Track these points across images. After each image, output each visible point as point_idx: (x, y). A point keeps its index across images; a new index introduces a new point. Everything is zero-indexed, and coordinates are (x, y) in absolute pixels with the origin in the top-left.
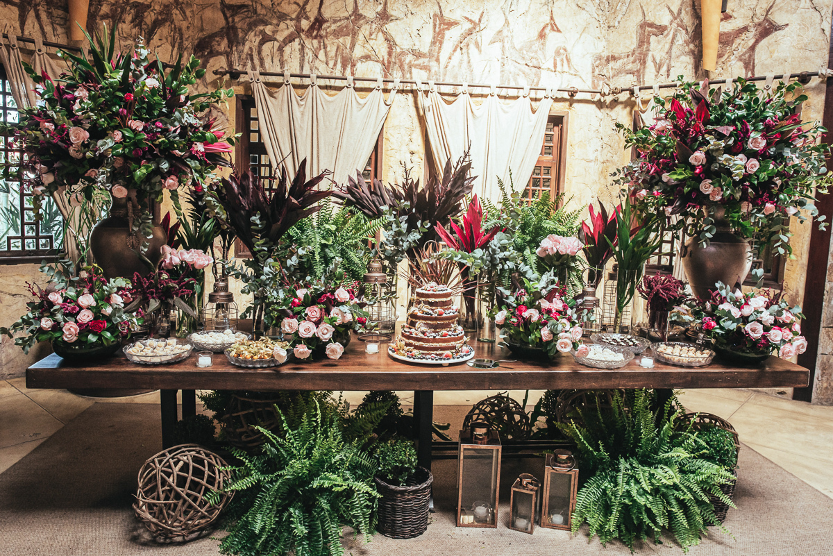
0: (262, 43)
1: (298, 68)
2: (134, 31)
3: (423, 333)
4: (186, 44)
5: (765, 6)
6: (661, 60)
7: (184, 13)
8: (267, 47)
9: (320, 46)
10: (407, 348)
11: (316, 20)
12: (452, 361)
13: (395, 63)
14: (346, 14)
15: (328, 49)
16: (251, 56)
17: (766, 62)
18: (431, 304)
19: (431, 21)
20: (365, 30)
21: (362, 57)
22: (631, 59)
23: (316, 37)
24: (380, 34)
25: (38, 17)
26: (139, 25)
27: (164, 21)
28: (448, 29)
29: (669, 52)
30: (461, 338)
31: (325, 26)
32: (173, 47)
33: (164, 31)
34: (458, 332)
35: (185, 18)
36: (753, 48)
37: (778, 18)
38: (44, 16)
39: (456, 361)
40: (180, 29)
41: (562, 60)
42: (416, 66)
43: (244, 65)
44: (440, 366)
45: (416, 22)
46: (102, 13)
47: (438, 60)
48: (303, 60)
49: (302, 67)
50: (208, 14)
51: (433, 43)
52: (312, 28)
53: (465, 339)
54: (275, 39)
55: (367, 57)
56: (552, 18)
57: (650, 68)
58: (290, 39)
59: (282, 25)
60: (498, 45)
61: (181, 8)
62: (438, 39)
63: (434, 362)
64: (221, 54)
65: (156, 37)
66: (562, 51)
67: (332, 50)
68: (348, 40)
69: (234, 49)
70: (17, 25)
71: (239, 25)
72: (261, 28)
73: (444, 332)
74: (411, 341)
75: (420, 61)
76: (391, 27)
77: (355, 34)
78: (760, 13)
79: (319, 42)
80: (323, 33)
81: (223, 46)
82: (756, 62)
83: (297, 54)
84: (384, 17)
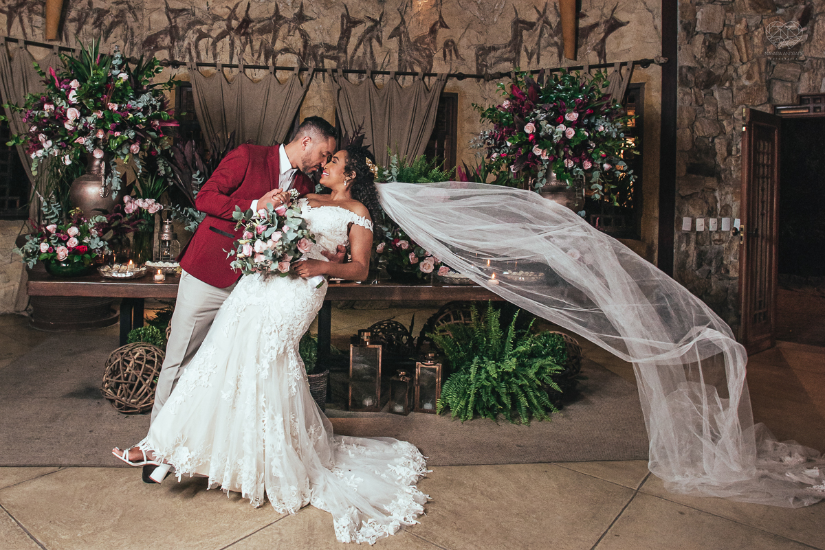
0: (199, 39)
1: (228, 59)
2: (95, 31)
4: (136, 40)
5: (611, 7)
6: (532, 50)
7: (135, 15)
8: (202, 43)
9: (247, 41)
11: (244, 20)
13: (309, 55)
14: (268, 16)
15: (254, 43)
16: (190, 49)
17: (614, 51)
19: (339, 21)
20: (283, 31)
21: (282, 50)
22: (508, 49)
23: (243, 35)
24: (297, 31)
25: (21, 21)
26: (100, 26)
27: (119, 22)
28: (354, 27)
29: (538, 44)
31: (251, 25)
32: (126, 43)
33: (118, 31)
35: (137, 20)
36: (603, 40)
37: (622, 16)
38: (26, 20)
40: (132, 29)
41: (450, 51)
42: (327, 57)
43: (184, 57)
45: (327, 22)
46: (70, 17)
47: (345, 52)
48: (233, 53)
49: (231, 58)
50: (155, 16)
51: (341, 38)
52: (240, 27)
54: (210, 36)
55: (286, 50)
56: (441, 17)
57: (524, 60)
58: (222, 36)
59: (216, 25)
60: (395, 40)
61: (134, 13)
62: (346, 34)
64: (165, 48)
65: (112, 35)
66: (450, 43)
67: (257, 45)
68: (270, 37)
69: (176, 44)
70: (5, 28)
71: (180, 25)
72: (198, 27)
75: (330, 53)
76: (305, 26)
77: (276, 32)
78: (607, 11)
79: (246, 39)
80: (249, 31)
81: (167, 41)
82: (607, 51)
83: (228, 49)
84: (301, 18)
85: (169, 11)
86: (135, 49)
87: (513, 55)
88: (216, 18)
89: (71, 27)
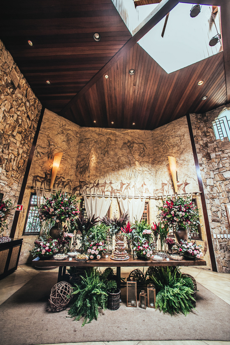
0: (86, 188)
1: (93, 193)
2: (62, 186)
3: (118, 253)
4: (72, 188)
6: (167, 190)
8: (87, 189)
9: (98, 189)
10: (114, 256)
11: (97, 184)
12: (124, 259)
13: (113, 192)
14: (103, 183)
16: (84, 191)
17: (188, 190)
18: (119, 246)
19: (120, 184)
20: (107, 186)
22: (161, 190)
23: (97, 187)
24: (110, 186)
25: (44, 184)
26: (63, 185)
27: (68, 184)
28: (124, 185)
30: (126, 254)
31: (99, 185)
33: (67, 186)
34: (125, 252)
35: (72, 184)
36: (184, 188)
37: (188, 182)
38: (45, 184)
39: (125, 259)
40: (71, 186)
42: (117, 192)
43: (83, 193)
44: (122, 261)
45: (117, 184)
47: (122, 191)
48: (95, 191)
49: (94, 193)
50: (76, 183)
51: (121, 188)
52: (96, 185)
53: (127, 254)
54: (89, 188)
55: (107, 191)
57: (165, 192)
58: (92, 187)
59: (91, 185)
60: (134, 188)
61: (71, 182)
62: (122, 187)
63: (120, 260)
64: (78, 190)
65: (66, 187)
66: (147, 189)
67: (100, 189)
68: (104, 187)
69: (81, 189)
70: (40, 186)
71: (82, 185)
72: (86, 185)
73: (122, 252)
74: (115, 255)
75: (118, 191)
76: (112, 185)
77: (105, 186)
78: (185, 181)
80: (99, 186)
81: (79, 189)
82: (186, 190)
83: (93, 191)
84: (111, 183)
85: (80, 182)
86: (71, 190)
87: (162, 191)
88: (91, 183)
89: (56, 185)
